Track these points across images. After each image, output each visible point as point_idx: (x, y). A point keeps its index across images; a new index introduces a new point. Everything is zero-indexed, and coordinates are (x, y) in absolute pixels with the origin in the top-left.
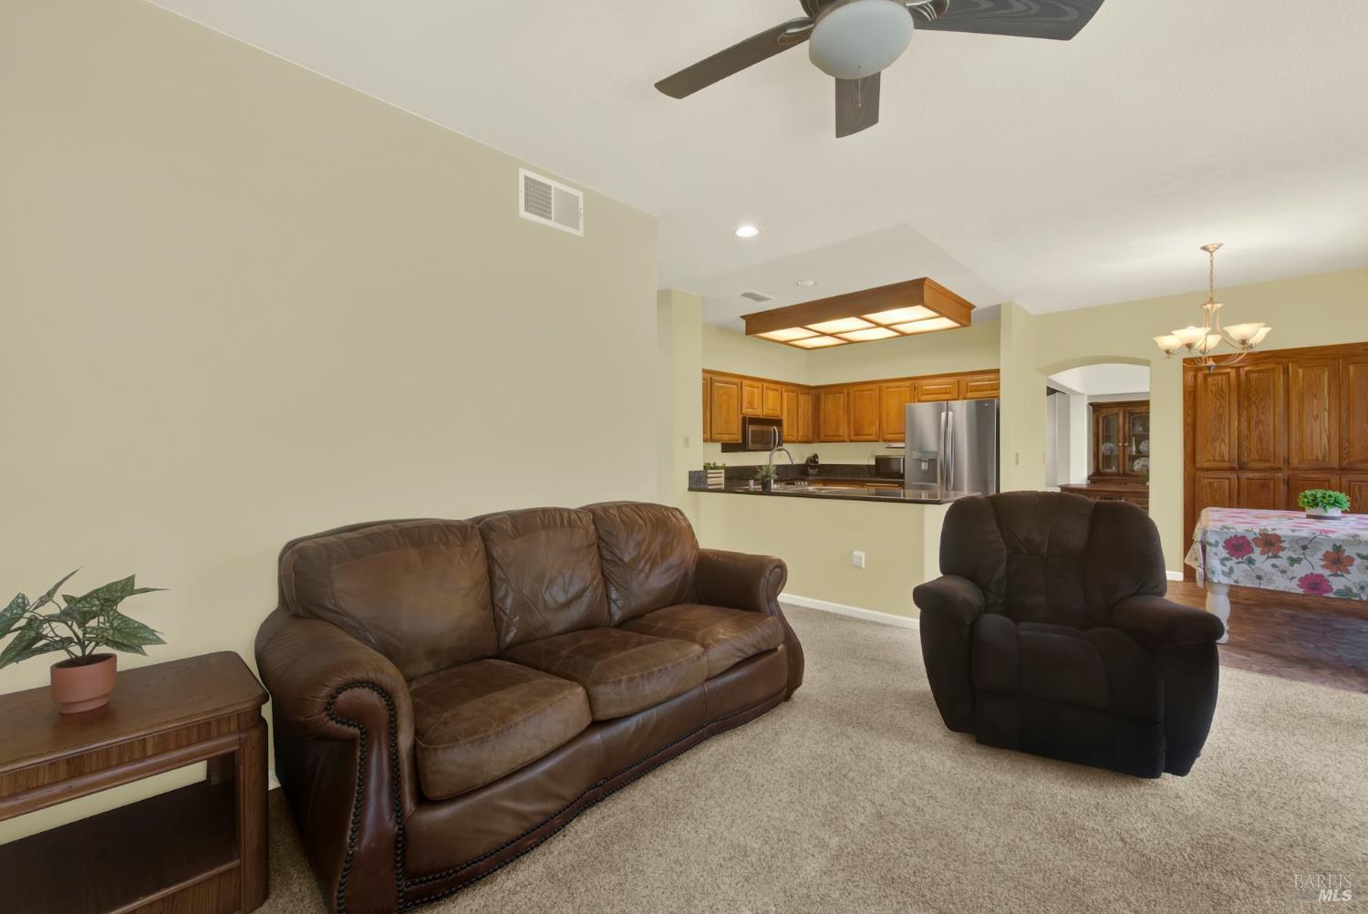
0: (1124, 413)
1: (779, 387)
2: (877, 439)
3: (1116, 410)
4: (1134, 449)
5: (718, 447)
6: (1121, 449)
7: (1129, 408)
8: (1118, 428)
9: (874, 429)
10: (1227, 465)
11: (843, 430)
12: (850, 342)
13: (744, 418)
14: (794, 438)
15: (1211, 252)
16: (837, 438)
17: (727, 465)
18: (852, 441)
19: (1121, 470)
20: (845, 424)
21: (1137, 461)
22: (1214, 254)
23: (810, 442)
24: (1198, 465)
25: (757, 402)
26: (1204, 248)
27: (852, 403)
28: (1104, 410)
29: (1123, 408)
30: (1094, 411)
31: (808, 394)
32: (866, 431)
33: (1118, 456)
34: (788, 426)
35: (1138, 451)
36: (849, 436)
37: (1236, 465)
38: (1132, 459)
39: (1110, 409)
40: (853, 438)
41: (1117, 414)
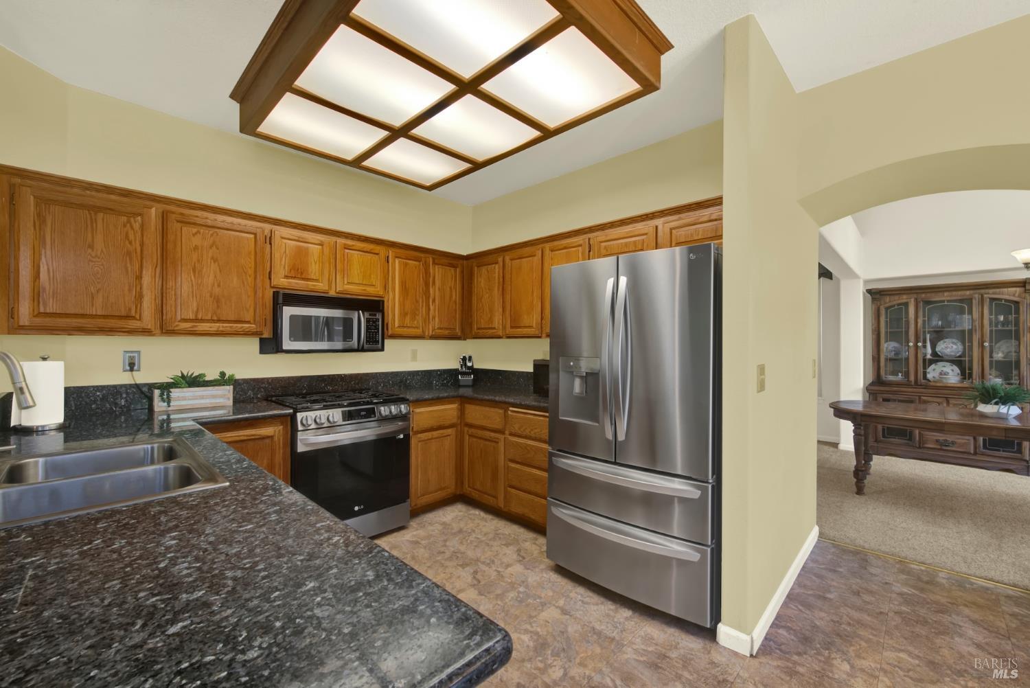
0: (916, 299)
1: (381, 250)
2: (537, 333)
3: (904, 299)
4: (929, 350)
5: (254, 344)
6: (912, 351)
7: (923, 295)
8: (908, 322)
9: (534, 317)
11: (498, 321)
12: (476, 166)
13: (276, 295)
14: (419, 332)
16: (491, 333)
17: (238, 377)
19: (912, 378)
20: (500, 310)
21: (933, 366)
23: (458, 338)
25: (314, 269)
27: (507, 277)
28: (887, 299)
29: (915, 296)
30: (874, 300)
31: (455, 267)
32: (526, 320)
33: (907, 359)
34: (403, 314)
35: (934, 354)
36: (504, 328)
38: (927, 363)
39: (896, 297)
40: (509, 331)
41: (906, 304)
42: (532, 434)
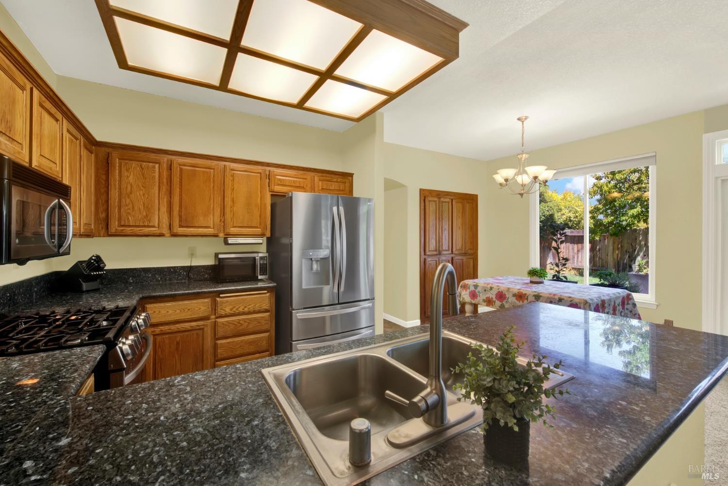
2: (216, 233)
9: (213, 219)
10: (435, 253)
11: (160, 218)
15: (523, 122)
16: (146, 230)
18: (175, 235)
20: (164, 209)
22: (524, 123)
24: (428, 253)
25: (21, 127)
26: (519, 119)
27: (176, 180)
32: (201, 221)
36: (170, 227)
37: (438, 253)
40: (178, 230)
42: (246, 310)
